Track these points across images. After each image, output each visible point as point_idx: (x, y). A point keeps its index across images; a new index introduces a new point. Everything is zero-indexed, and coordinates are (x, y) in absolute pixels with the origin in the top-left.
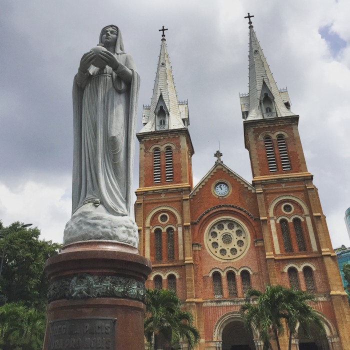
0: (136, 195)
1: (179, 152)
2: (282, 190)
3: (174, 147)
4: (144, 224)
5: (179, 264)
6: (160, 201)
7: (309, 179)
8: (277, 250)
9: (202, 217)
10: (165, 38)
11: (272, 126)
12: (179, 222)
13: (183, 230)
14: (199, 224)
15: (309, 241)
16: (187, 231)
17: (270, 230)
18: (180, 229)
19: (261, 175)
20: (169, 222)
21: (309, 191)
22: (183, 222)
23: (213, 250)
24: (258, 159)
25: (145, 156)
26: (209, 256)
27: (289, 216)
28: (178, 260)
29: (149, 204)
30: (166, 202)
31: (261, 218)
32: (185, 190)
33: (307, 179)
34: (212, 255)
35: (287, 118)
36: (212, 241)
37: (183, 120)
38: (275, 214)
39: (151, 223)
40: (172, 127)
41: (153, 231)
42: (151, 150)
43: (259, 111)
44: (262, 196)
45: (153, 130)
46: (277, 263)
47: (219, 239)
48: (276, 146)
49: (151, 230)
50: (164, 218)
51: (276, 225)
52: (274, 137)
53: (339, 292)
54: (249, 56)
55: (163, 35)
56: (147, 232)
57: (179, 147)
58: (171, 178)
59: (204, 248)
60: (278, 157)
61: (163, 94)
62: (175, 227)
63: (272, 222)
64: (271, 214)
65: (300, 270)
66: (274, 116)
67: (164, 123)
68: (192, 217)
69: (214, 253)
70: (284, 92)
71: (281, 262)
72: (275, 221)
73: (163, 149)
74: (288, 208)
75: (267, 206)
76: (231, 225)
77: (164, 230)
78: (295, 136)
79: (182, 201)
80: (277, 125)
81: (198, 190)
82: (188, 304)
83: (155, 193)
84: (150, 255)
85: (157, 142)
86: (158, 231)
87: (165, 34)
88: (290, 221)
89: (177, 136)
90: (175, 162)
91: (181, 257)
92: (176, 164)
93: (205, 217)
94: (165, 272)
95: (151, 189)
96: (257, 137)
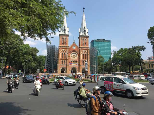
2: (84, 49)
3: (66, 38)
8: (81, 59)
14: (70, 53)
15: (86, 57)
16: (68, 54)
19: (81, 46)
24: (81, 43)
29: (61, 48)
30: (64, 48)
32: (68, 47)
33: (88, 48)
37: (68, 32)
40: (66, 34)
42: (62, 38)
43: (83, 34)
45: (62, 34)
47: (73, 56)
48: (84, 41)
50: (64, 51)
53: (89, 65)
56: (61, 53)
58: (65, 44)
59: (70, 57)
60: (84, 43)
62: (66, 53)
63: (82, 54)
65: (84, 62)
66: (85, 35)
69: (72, 58)
73: (64, 38)
74: (84, 52)
75: (81, 52)
76: (75, 54)
77: (64, 53)
79: (67, 49)
80: (85, 37)
81: (70, 47)
82: (67, 65)
84: (61, 57)
85: (63, 36)
86: (63, 53)
88: (84, 54)
89: (67, 36)
90: (66, 41)
94: (63, 60)
95: (62, 46)
96: (81, 39)
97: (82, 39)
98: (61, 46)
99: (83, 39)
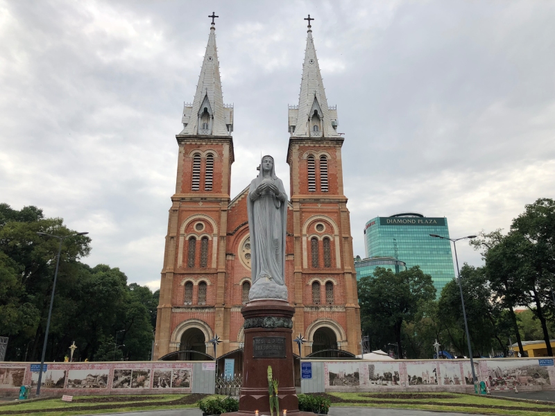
0: (172, 200)
1: (221, 161)
2: (317, 210)
3: (216, 155)
4: (178, 231)
5: (212, 271)
6: (198, 209)
7: (344, 202)
8: (305, 265)
9: (238, 228)
10: (215, 26)
11: (317, 145)
12: (215, 231)
13: (218, 240)
14: (235, 235)
15: (335, 259)
16: (222, 242)
17: (302, 246)
18: (215, 239)
19: (300, 193)
20: (205, 231)
21: (342, 213)
22: (219, 232)
23: (246, 261)
24: (300, 178)
25: (184, 160)
26: (241, 266)
27: (320, 235)
28: (210, 269)
29: (186, 211)
30: (203, 211)
31: (295, 235)
32: (224, 201)
33: (342, 202)
34: (244, 265)
35: (332, 140)
36: (246, 252)
37: (228, 126)
38: (308, 232)
39: (186, 231)
40: (215, 134)
41: (187, 239)
42: (191, 155)
43: (306, 129)
44: (298, 214)
45: (195, 134)
46: (304, 276)
48: (318, 166)
49: (185, 238)
50: (199, 226)
51: (308, 242)
52: (317, 157)
53: (353, 305)
54: (303, 65)
55: (213, 23)
56: (181, 239)
57: (221, 155)
58: (210, 186)
59: (237, 259)
60: (318, 177)
61: (208, 94)
62: (211, 236)
63: (304, 239)
64: (304, 231)
65: (323, 283)
66: (320, 135)
67: (207, 128)
68: (228, 228)
69: (246, 263)
70: (334, 110)
71: (307, 276)
72: (307, 238)
73: (204, 155)
74: (320, 226)
75: (302, 224)
77: (199, 239)
78: (338, 158)
79: (220, 211)
80: (322, 145)
81: (237, 202)
82: (217, 309)
83: (192, 201)
84: (183, 261)
85: (199, 147)
86: (193, 238)
87: (215, 22)
88: (320, 239)
89: (220, 144)
90: (216, 171)
91: (214, 266)
92: (217, 174)
93: (242, 228)
94: (197, 278)
95: (188, 195)
96: (301, 155)
97: (305, 156)
98: (183, 195)
99: (311, 156)
